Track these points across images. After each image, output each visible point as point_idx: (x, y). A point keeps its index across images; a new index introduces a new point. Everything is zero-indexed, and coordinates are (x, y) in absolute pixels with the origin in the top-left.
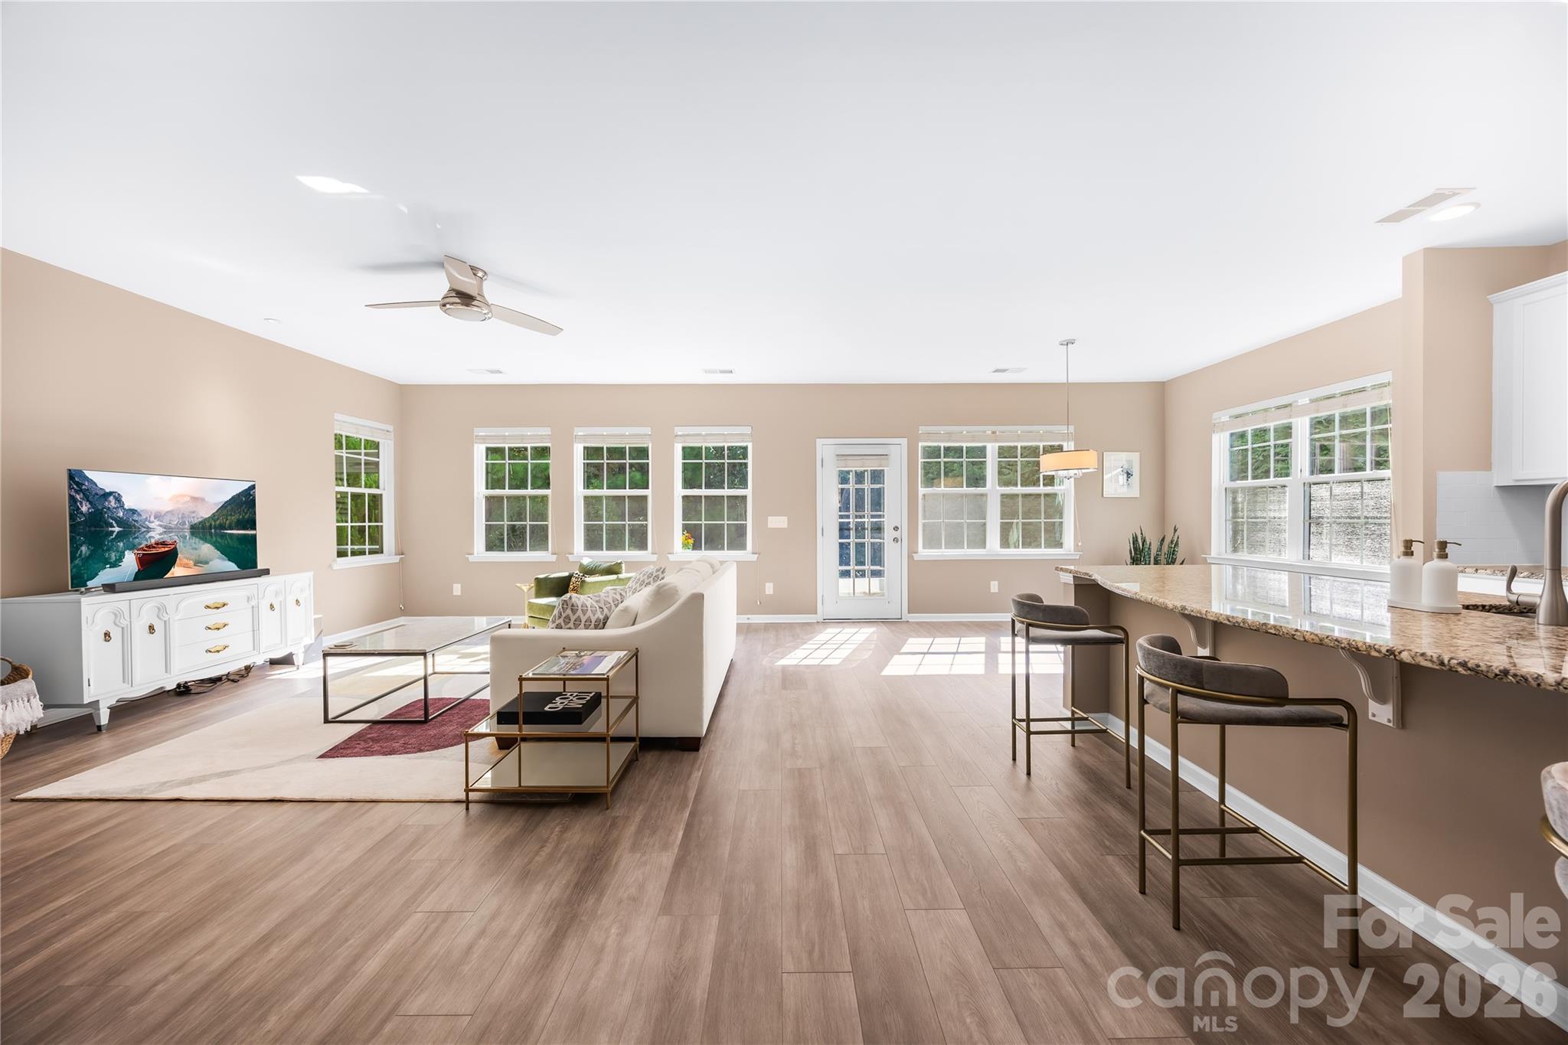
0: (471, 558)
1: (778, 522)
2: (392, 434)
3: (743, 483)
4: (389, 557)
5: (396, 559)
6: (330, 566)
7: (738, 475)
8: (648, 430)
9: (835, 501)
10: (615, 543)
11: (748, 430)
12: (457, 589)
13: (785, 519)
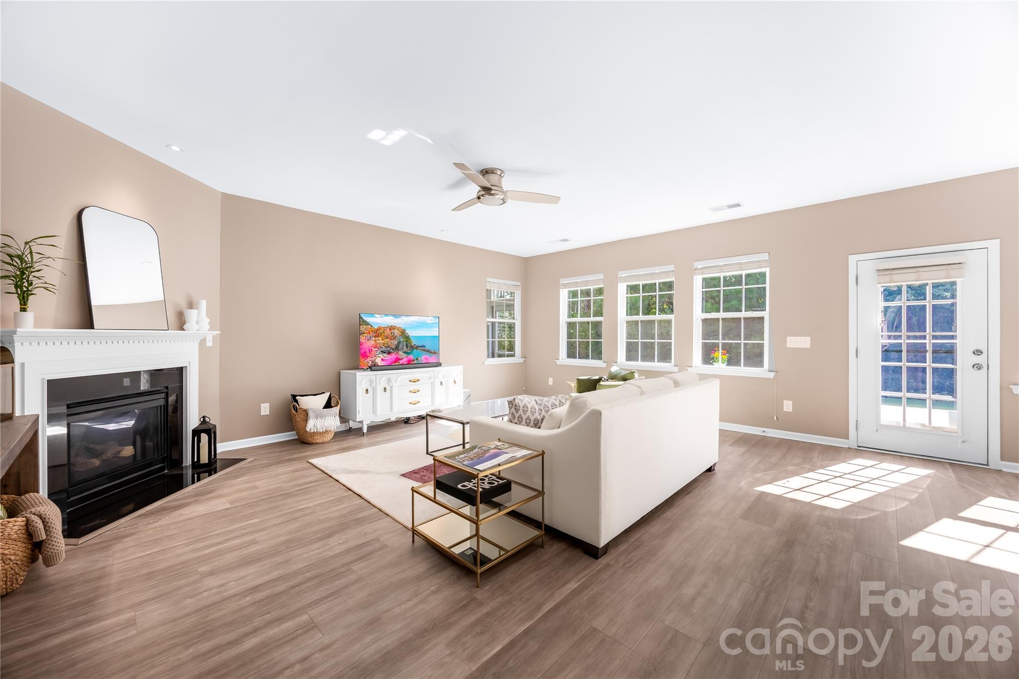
0: (558, 362)
1: (801, 342)
2: (520, 287)
3: (762, 307)
4: (517, 359)
5: (522, 360)
6: (484, 362)
7: (756, 300)
8: (671, 268)
9: (878, 320)
10: (648, 356)
11: (765, 257)
12: (551, 381)
13: (808, 339)
